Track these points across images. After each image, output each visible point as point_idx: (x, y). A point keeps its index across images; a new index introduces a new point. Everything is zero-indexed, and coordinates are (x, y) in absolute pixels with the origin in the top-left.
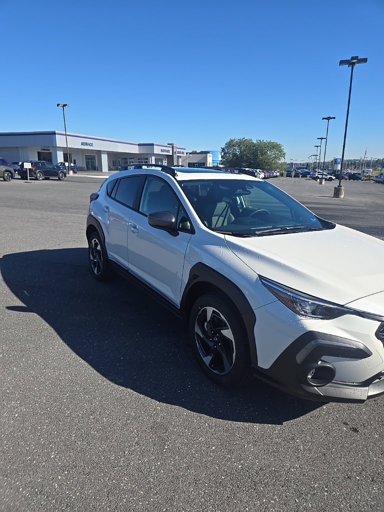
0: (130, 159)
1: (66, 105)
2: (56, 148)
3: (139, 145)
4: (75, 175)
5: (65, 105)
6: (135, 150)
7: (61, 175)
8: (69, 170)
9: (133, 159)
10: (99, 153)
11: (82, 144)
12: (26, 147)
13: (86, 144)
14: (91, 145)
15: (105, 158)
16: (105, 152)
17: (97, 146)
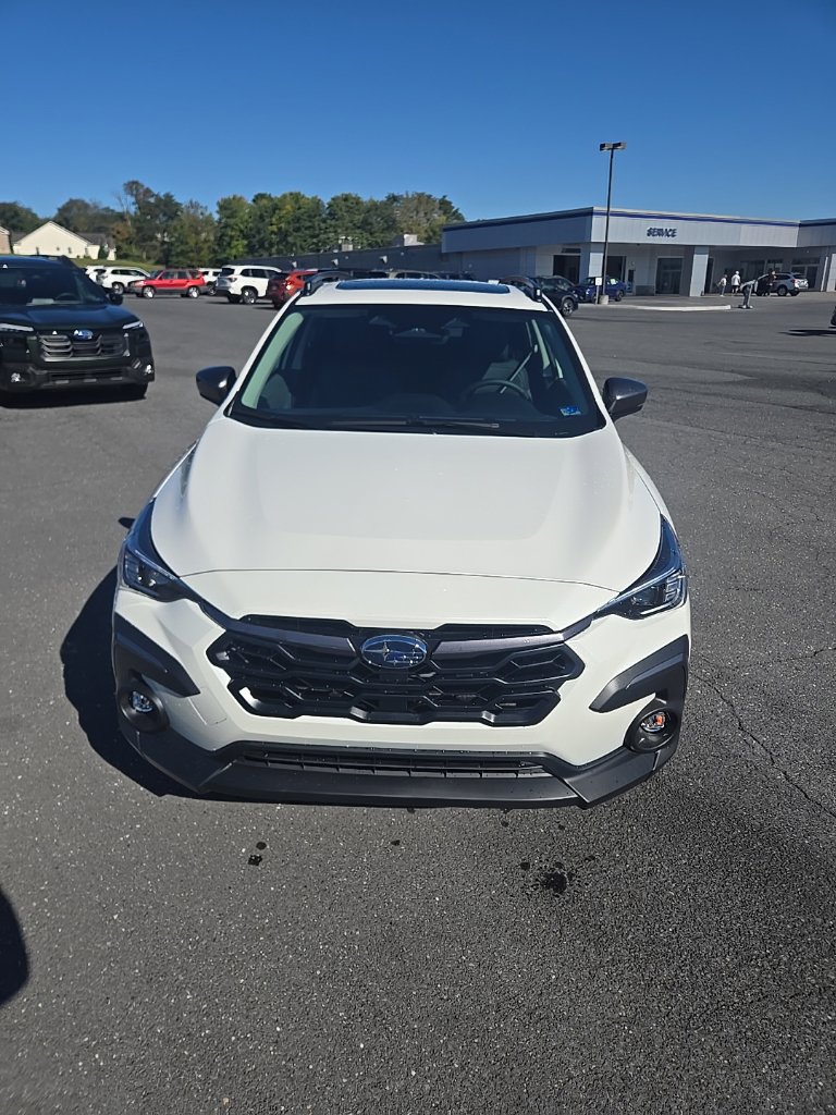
0: (769, 262)
1: (619, 144)
2: (591, 246)
3: (800, 225)
4: (615, 306)
5: (616, 146)
6: (788, 239)
7: (566, 305)
8: (601, 293)
9: (781, 261)
10: (690, 250)
11: (650, 233)
12: (534, 248)
13: (660, 232)
14: (673, 233)
15: (700, 263)
16: (702, 248)
17: (686, 235)
